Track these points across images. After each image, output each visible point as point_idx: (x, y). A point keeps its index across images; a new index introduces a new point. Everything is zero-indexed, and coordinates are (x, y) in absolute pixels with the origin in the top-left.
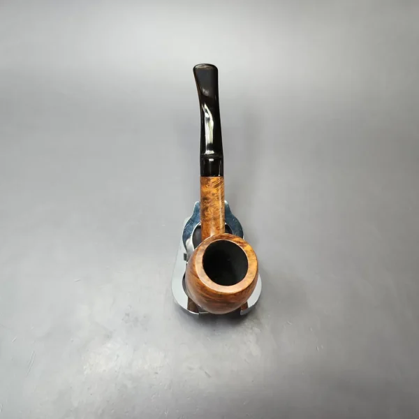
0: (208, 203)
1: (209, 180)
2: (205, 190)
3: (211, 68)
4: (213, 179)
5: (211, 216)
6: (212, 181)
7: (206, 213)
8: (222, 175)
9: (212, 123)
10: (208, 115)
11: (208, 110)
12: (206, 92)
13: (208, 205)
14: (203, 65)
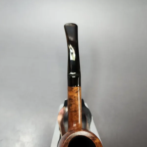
0: (72, 102)
1: (72, 89)
2: (71, 94)
3: (74, 25)
4: (75, 88)
5: (73, 110)
6: (74, 89)
7: (71, 108)
8: (80, 85)
9: (74, 55)
10: (72, 51)
11: (72, 48)
12: (72, 39)
13: (72, 103)
14: (70, 24)
